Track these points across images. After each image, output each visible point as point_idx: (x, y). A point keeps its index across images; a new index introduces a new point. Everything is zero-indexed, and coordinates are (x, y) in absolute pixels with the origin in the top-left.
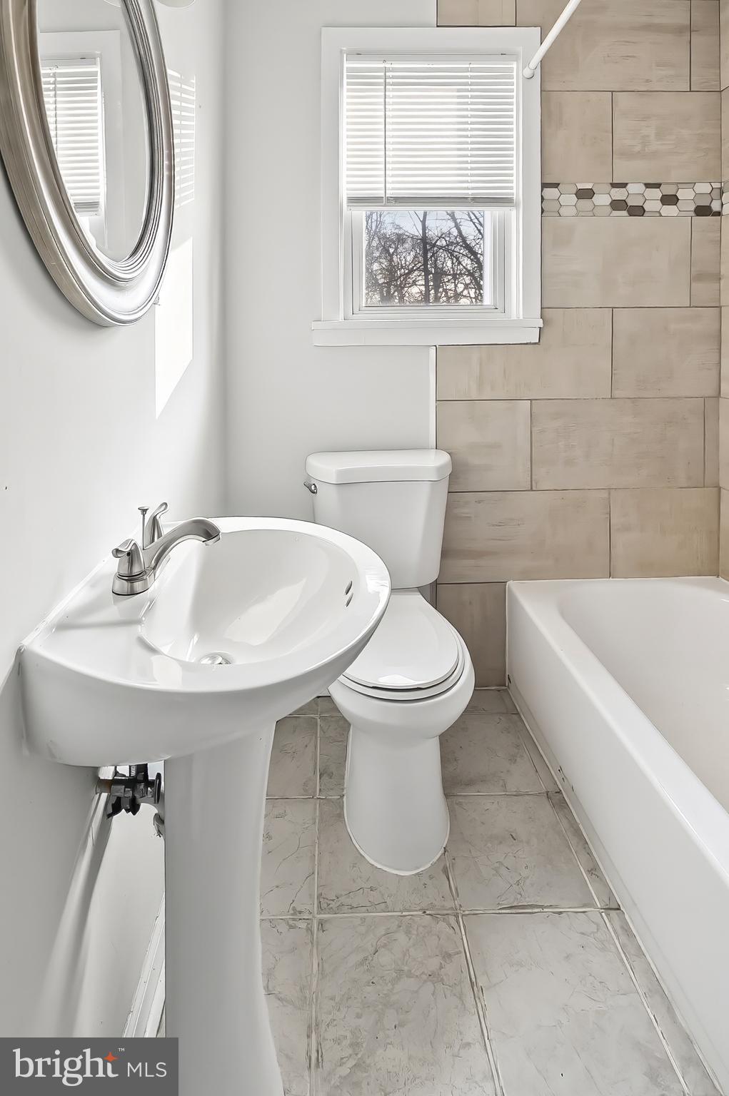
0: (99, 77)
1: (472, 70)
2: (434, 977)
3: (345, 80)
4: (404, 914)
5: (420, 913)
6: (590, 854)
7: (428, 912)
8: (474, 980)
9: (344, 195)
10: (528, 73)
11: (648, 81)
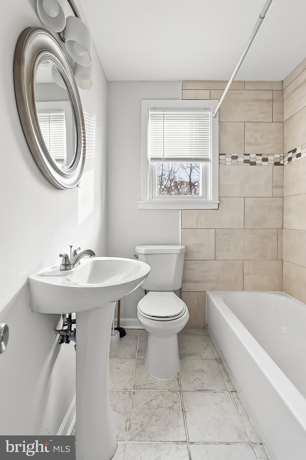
0: (64, 117)
1: (194, 115)
2: (171, 408)
3: (150, 118)
4: (162, 391)
5: (168, 391)
6: (228, 376)
7: (170, 391)
8: (183, 409)
9: (149, 157)
10: (214, 115)
11: (257, 118)
